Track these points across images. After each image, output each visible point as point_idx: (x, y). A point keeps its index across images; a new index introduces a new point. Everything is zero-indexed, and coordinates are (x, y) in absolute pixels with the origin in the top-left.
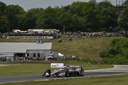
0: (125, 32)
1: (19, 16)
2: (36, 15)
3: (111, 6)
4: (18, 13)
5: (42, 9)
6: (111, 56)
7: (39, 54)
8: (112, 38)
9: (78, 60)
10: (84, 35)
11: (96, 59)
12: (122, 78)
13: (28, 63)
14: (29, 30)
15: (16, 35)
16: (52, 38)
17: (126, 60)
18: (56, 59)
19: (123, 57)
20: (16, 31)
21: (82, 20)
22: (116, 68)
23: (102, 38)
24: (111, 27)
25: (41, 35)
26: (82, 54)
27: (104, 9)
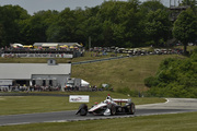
0: (182, 48)
1: (21, 22)
2: (47, 21)
3: (162, 7)
4: (18, 18)
5: (55, 12)
6: (162, 84)
7: (51, 82)
8: (163, 57)
9: (112, 90)
10: (121, 52)
11: (139, 89)
12: (179, 119)
13: (34, 94)
14: (36, 44)
15: (15, 51)
16: (71, 56)
17: (184, 91)
18: (77, 88)
19: (181, 86)
20: (15, 45)
21: (118, 29)
22: (170, 102)
23: (148, 57)
24: (162, 40)
25: (53, 52)
26: (118, 81)
27: (151, 12)
